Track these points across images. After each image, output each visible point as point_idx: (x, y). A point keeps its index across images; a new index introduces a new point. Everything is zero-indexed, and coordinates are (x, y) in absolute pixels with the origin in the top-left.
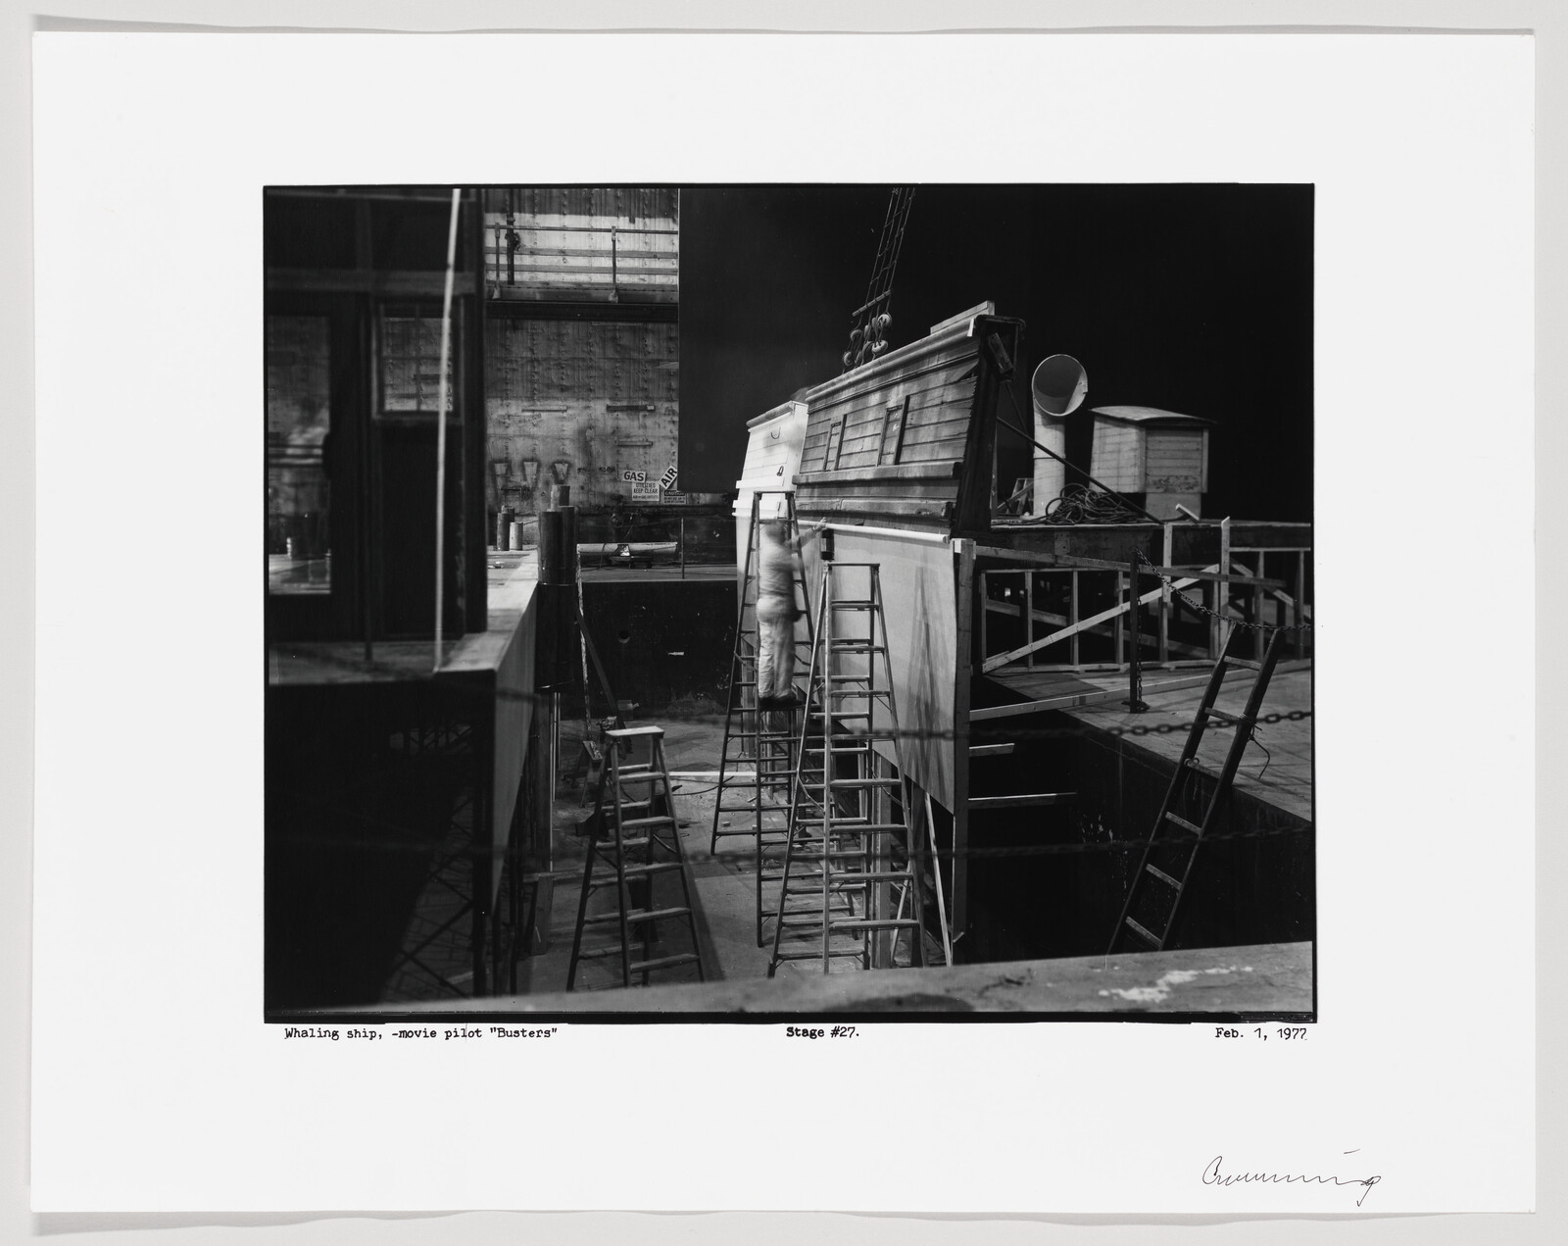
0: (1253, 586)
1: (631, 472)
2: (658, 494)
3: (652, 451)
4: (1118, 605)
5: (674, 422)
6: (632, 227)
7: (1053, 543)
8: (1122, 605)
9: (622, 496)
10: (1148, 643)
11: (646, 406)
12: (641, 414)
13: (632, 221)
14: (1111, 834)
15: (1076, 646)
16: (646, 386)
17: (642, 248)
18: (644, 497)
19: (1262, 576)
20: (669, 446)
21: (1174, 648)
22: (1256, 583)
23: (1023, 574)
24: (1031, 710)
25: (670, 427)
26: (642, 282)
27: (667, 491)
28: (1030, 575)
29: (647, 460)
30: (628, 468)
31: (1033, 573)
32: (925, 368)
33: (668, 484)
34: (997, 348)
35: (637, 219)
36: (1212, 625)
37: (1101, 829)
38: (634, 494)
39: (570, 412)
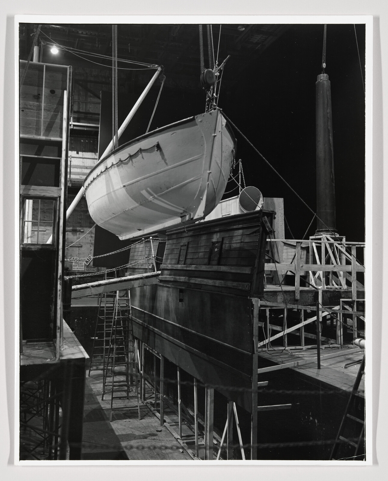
0: (352, 315)
1: (73, 258)
2: (84, 267)
3: (83, 249)
4: (302, 322)
5: (92, 237)
6: (77, 156)
7: (277, 297)
8: (303, 322)
9: (68, 268)
10: (313, 338)
11: (80, 230)
12: (78, 233)
13: (78, 153)
14: (316, 421)
15: (286, 339)
16: (80, 221)
17: (81, 164)
18: (77, 268)
19: (356, 311)
20: (89, 247)
21: (323, 340)
22: (353, 313)
23: (265, 309)
24: (280, 368)
25: (90, 239)
26: (80, 178)
27: (88, 266)
28: (268, 310)
29: (80, 252)
30: (71, 256)
31: (269, 309)
32: (232, 227)
33: (88, 263)
34: (266, 222)
35: (79, 153)
36: (337, 331)
37: (311, 418)
38: (73, 267)
39: (47, 231)
